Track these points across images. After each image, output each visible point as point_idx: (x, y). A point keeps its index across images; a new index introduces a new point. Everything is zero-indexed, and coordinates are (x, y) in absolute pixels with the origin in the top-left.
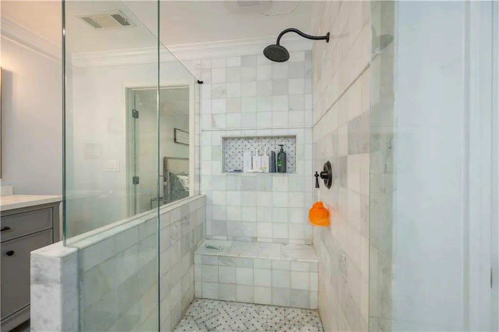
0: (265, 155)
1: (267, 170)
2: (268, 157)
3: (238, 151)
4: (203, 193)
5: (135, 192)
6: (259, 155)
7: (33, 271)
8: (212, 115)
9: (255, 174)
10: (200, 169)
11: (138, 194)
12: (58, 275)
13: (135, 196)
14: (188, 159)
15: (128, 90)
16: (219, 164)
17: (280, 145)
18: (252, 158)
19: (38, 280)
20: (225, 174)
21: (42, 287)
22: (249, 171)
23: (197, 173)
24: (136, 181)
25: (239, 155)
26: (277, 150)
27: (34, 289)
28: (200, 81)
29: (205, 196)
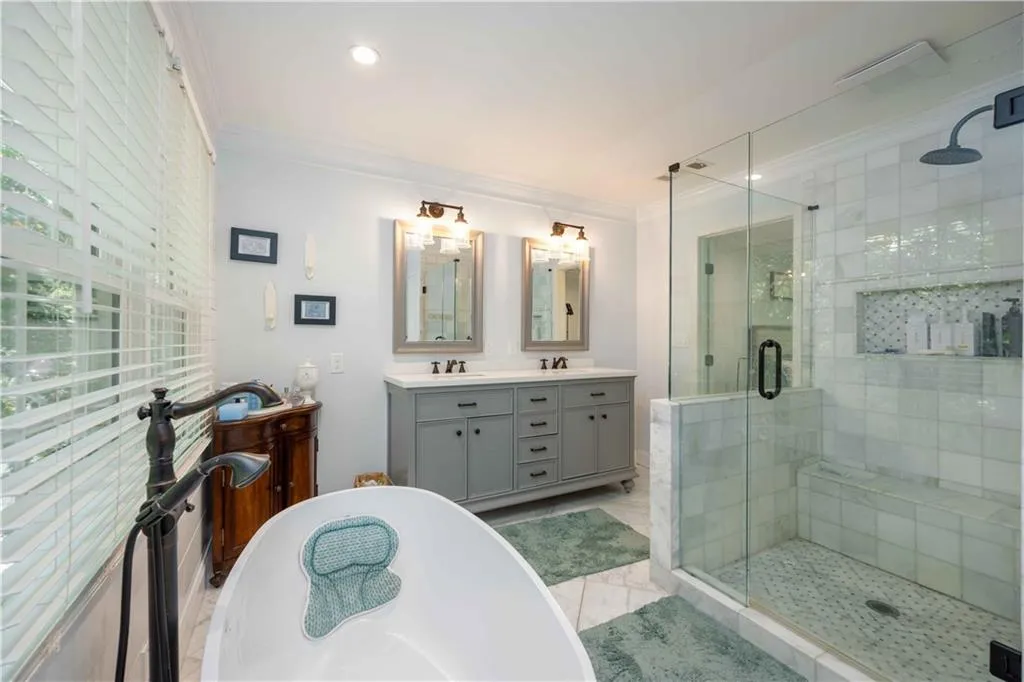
0: (965, 319)
1: (971, 350)
2: (972, 325)
3: (895, 315)
4: (817, 385)
5: (708, 378)
6: (948, 322)
7: (652, 413)
8: (837, 257)
9: (935, 358)
10: (811, 346)
11: (712, 381)
12: (669, 419)
13: (708, 384)
14: (789, 328)
15: (700, 239)
16: (848, 340)
17: (1009, 300)
18: (929, 328)
19: (655, 420)
20: (862, 356)
21: (657, 426)
22: (920, 351)
23: (807, 353)
24: (709, 360)
25: (898, 323)
26: (1001, 310)
27: (652, 426)
28: (813, 205)
29: (821, 391)
